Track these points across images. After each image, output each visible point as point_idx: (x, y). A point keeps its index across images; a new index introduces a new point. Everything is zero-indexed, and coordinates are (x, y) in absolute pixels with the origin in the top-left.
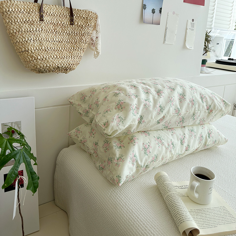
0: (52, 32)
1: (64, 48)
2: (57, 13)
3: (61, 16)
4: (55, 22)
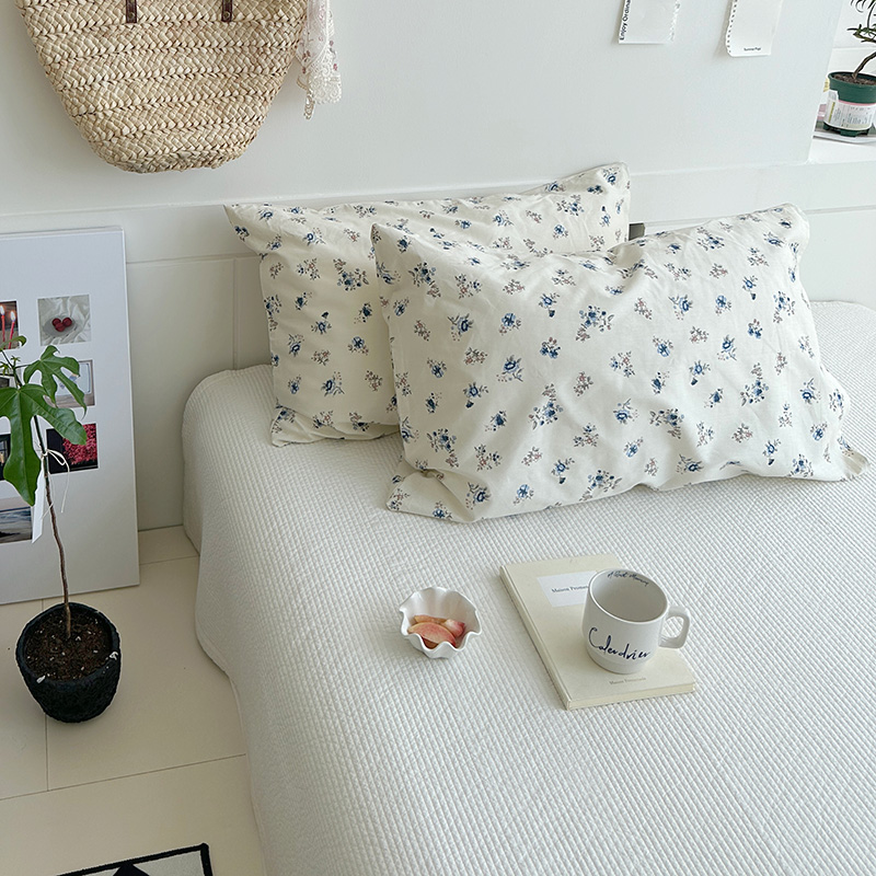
0: (164, 50)
1: (202, 96)
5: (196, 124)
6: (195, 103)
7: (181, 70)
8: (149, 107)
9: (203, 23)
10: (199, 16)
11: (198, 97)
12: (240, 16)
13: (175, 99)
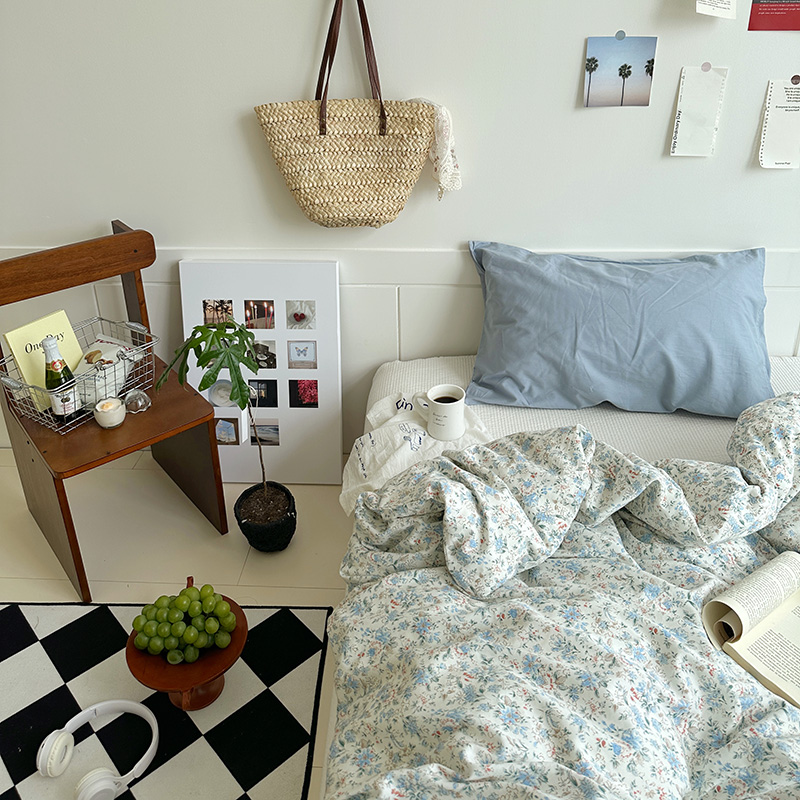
0: (344, 153)
1: (367, 182)
2: (355, 115)
3: (363, 119)
4: (350, 132)
5: (361, 199)
6: (362, 187)
7: (354, 165)
8: (332, 188)
9: (368, 136)
10: (366, 131)
11: (364, 182)
12: (391, 131)
13: (349, 184)
